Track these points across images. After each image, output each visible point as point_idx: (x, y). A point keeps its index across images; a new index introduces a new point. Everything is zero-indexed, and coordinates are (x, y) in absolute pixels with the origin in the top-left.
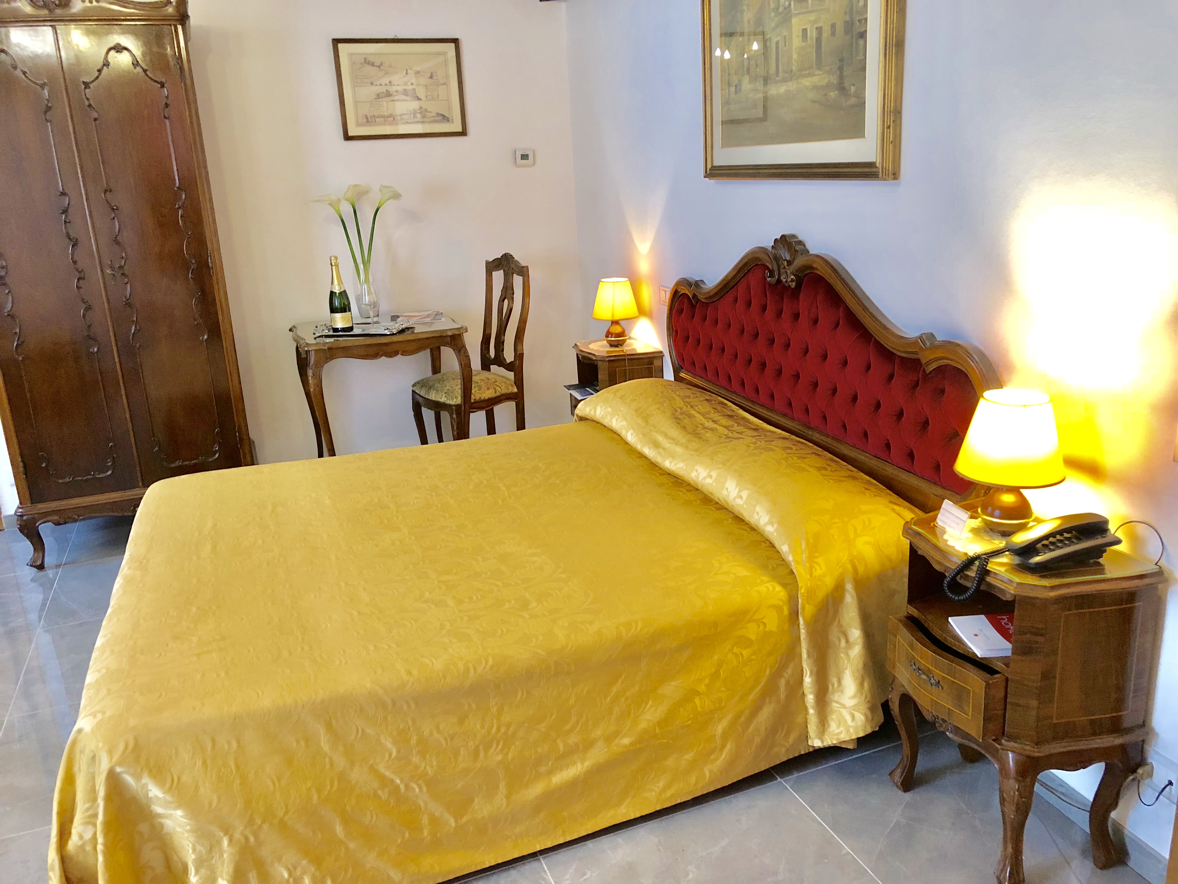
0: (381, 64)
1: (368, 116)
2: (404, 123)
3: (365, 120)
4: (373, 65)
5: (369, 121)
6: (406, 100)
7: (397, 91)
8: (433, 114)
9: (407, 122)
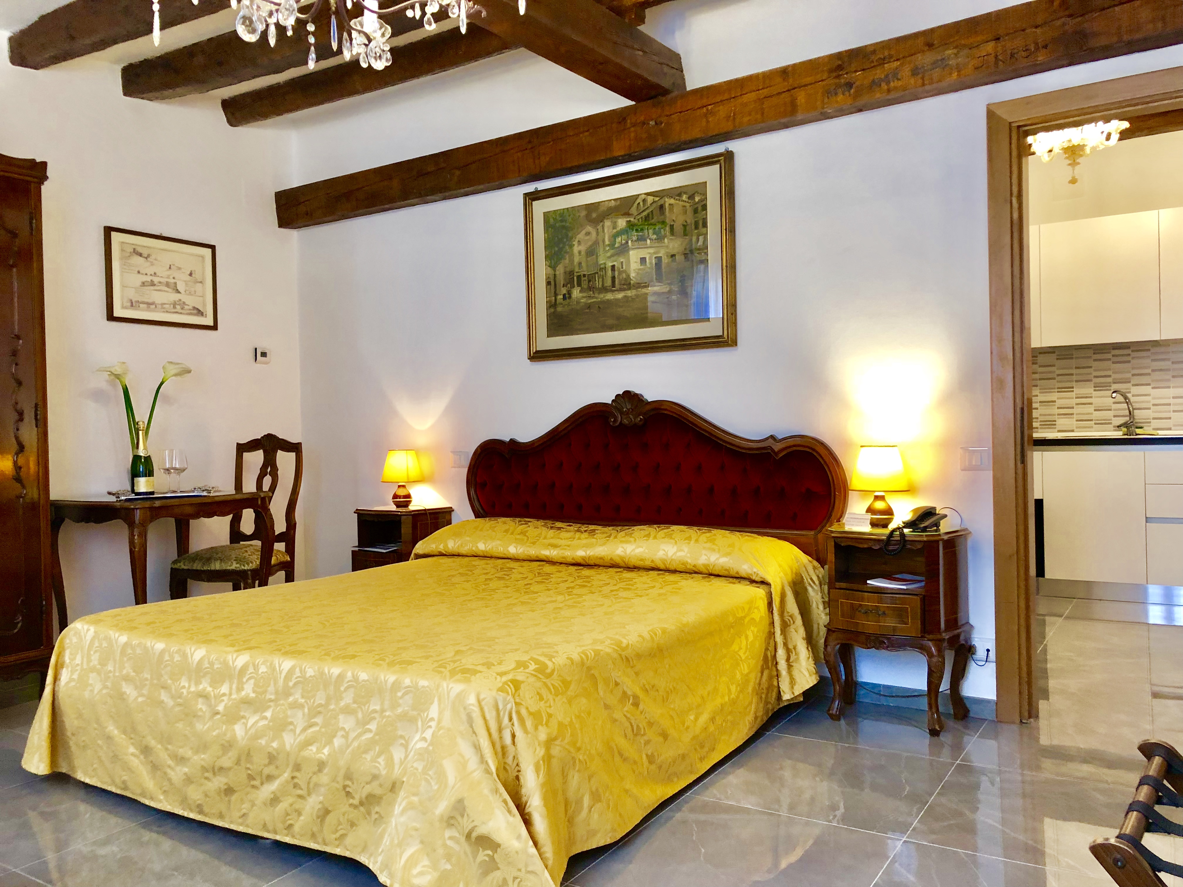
0: (149, 256)
1: (133, 301)
2: (164, 312)
3: (129, 304)
4: (141, 255)
5: (132, 305)
6: (167, 291)
7: (160, 282)
8: (191, 307)
9: (167, 312)
